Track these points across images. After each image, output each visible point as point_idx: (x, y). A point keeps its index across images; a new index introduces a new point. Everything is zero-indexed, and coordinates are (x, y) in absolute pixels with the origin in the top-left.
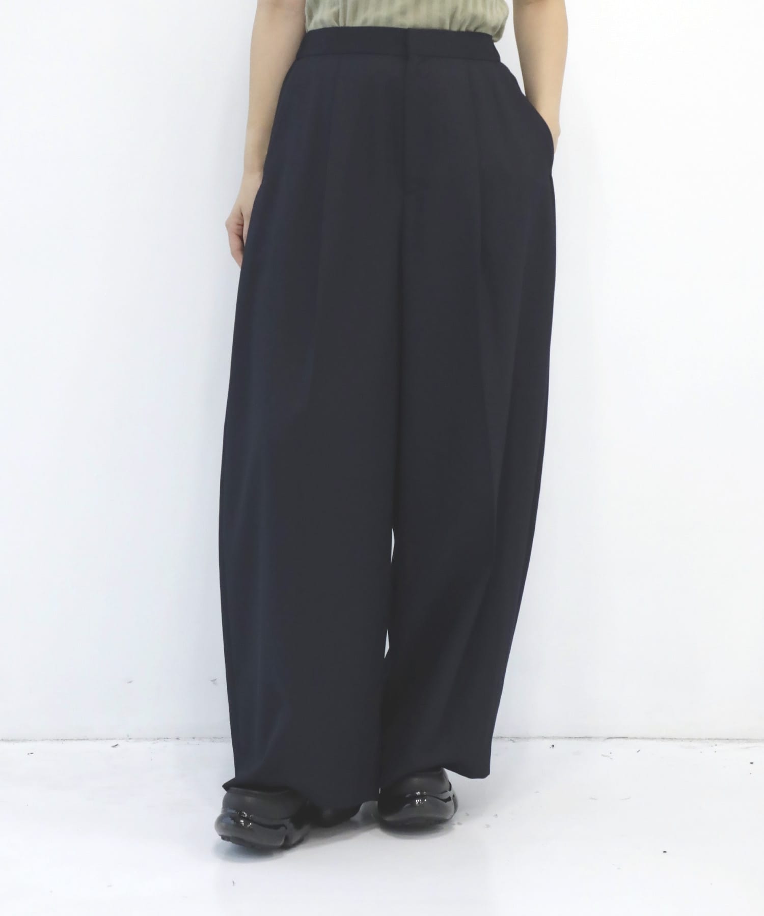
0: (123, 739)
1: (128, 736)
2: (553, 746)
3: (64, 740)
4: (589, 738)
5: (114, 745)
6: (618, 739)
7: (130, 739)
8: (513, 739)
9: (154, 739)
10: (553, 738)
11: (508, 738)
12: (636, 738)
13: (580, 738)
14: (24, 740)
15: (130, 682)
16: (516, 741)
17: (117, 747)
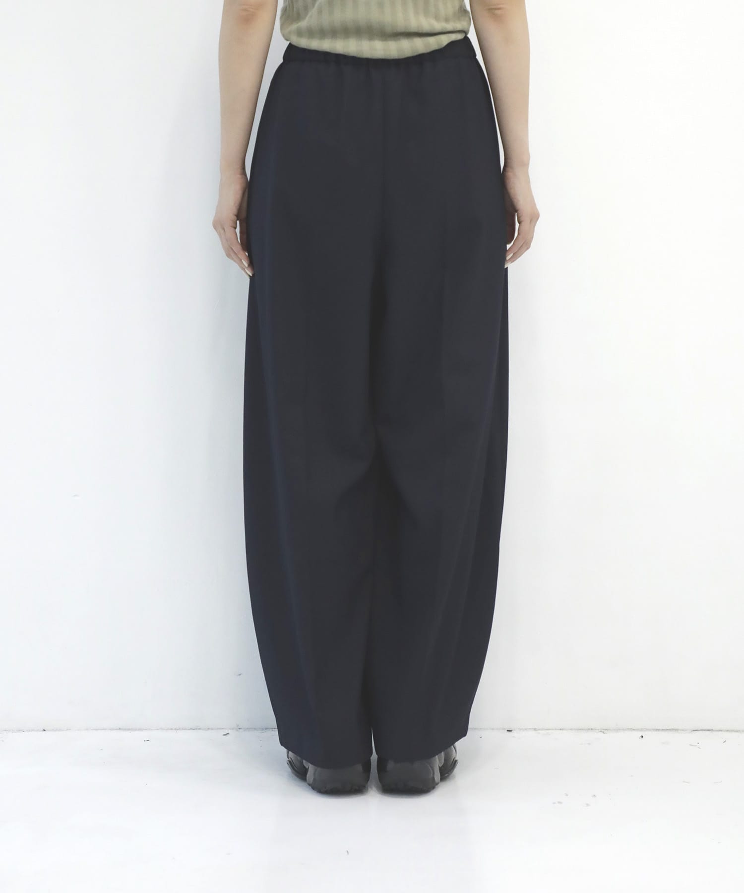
0: (233, 729)
1: (238, 726)
2: (642, 736)
3: (178, 729)
4: (676, 730)
5: (225, 733)
6: (704, 731)
7: (240, 729)
9: (263, 729)
10: (641, 730)
11: (598, 730)
12: (721, 731)
13: (667, 730)
14: (140, 729)
15: (239, 675)
16: (606, 732)
17: (228, 735)
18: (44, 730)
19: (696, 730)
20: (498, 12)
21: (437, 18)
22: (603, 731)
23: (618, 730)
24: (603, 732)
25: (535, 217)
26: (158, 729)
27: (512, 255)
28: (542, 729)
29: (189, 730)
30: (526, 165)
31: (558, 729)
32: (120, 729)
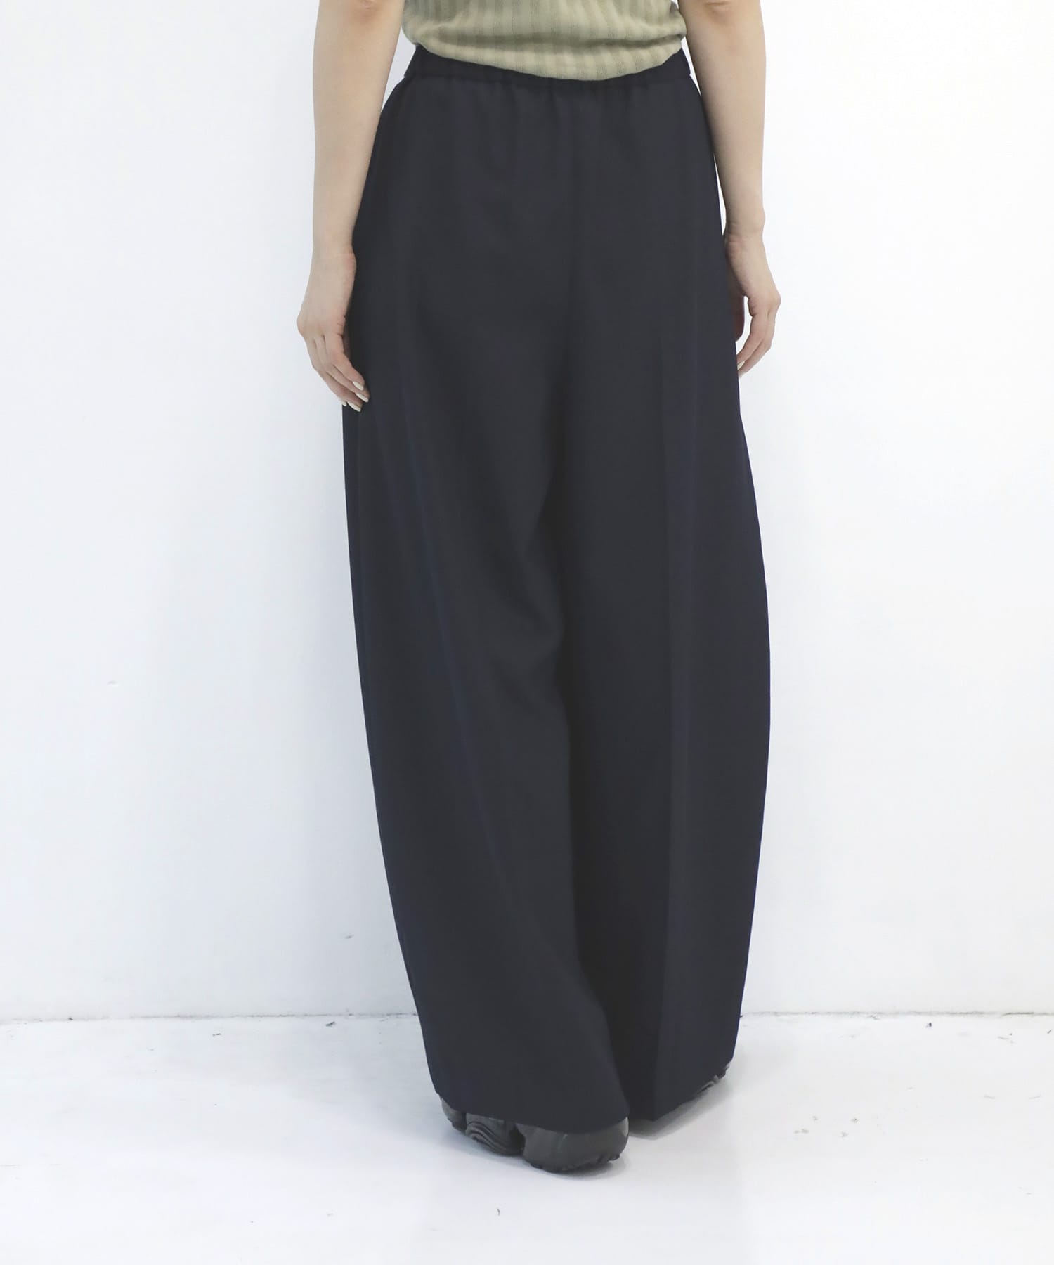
0: (340, 1015)
1: (348, 1011)
2: (930, 1024)
3: (261, 1016)
4: (982, 1013)
5: (329, 1023)
6: (1020, 1015)
7: (350, 1015)
8: (874, 1015)
9: (383, 1015)
10: (930, 1014)
11: (868, 1013)
12: (1045, 1014)
13: (967, 1013)
14: (208, 1017)
15: (349, 937)
16: (879, 1017)
17: (333, 1026)
18: (71, 1019)
19: (1010, 1014)
20: (719, 8)
21: (647, 19)
22: (875, 1015)
23: (896, 1014)
24: (875, 1018)
25: (775, 304)
26: (233, 1017)
27: (743, 362)
28: (786, 1013)
29: (278, 1016)
30: (758, 230)
31: (809, 1014)
32: (179, 1016)
